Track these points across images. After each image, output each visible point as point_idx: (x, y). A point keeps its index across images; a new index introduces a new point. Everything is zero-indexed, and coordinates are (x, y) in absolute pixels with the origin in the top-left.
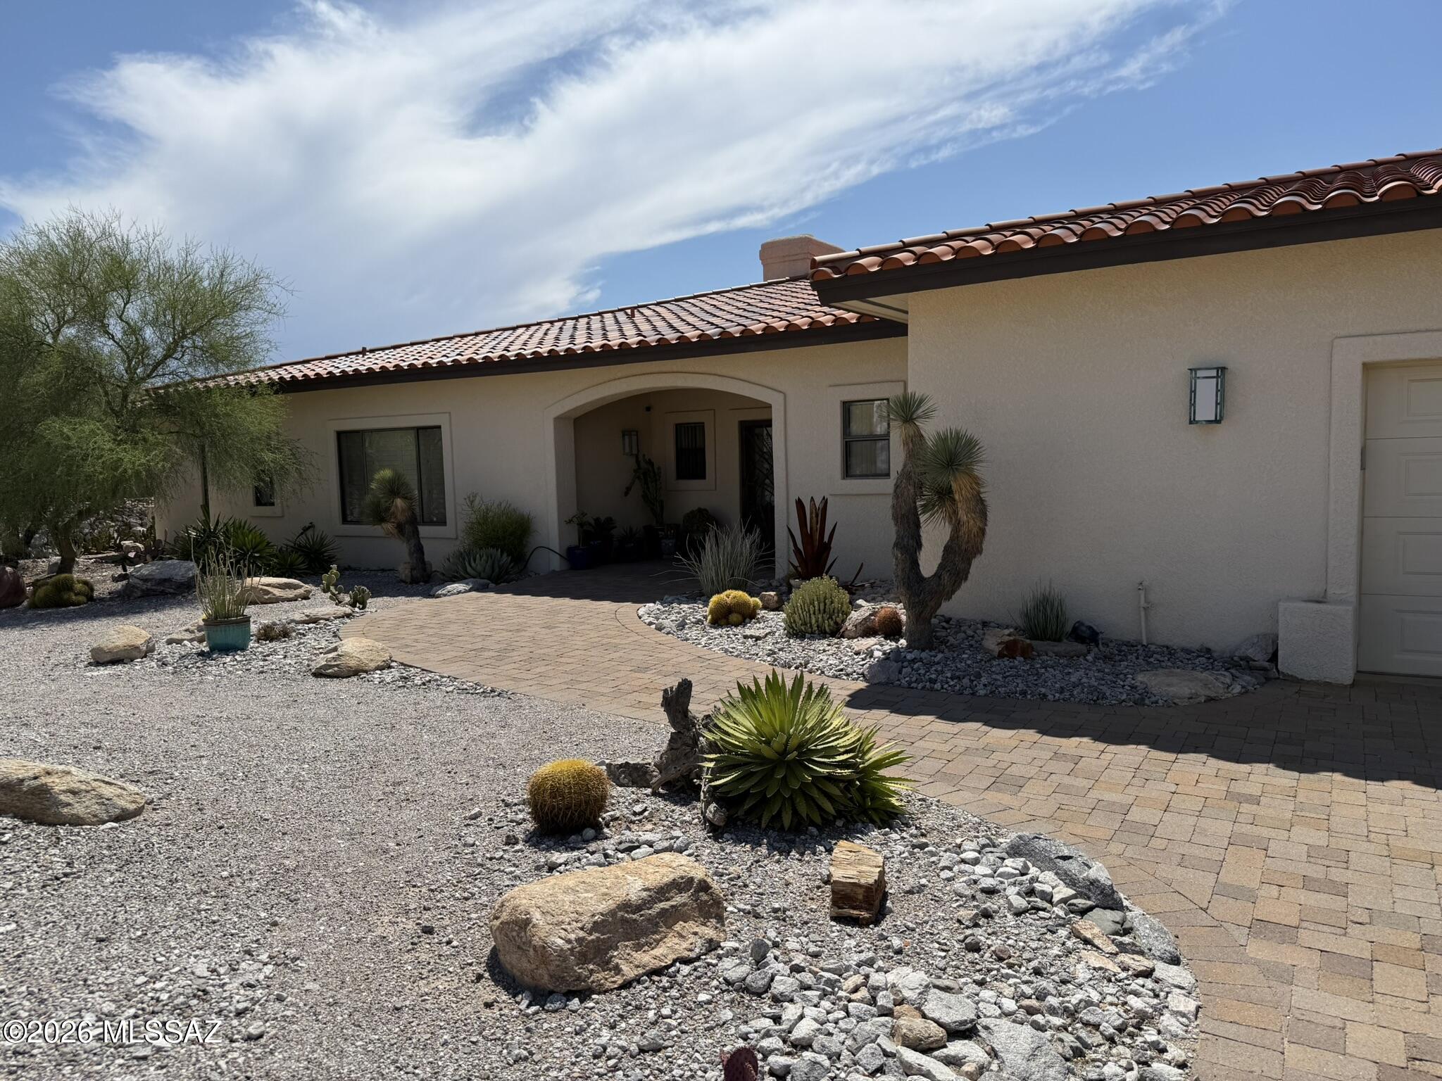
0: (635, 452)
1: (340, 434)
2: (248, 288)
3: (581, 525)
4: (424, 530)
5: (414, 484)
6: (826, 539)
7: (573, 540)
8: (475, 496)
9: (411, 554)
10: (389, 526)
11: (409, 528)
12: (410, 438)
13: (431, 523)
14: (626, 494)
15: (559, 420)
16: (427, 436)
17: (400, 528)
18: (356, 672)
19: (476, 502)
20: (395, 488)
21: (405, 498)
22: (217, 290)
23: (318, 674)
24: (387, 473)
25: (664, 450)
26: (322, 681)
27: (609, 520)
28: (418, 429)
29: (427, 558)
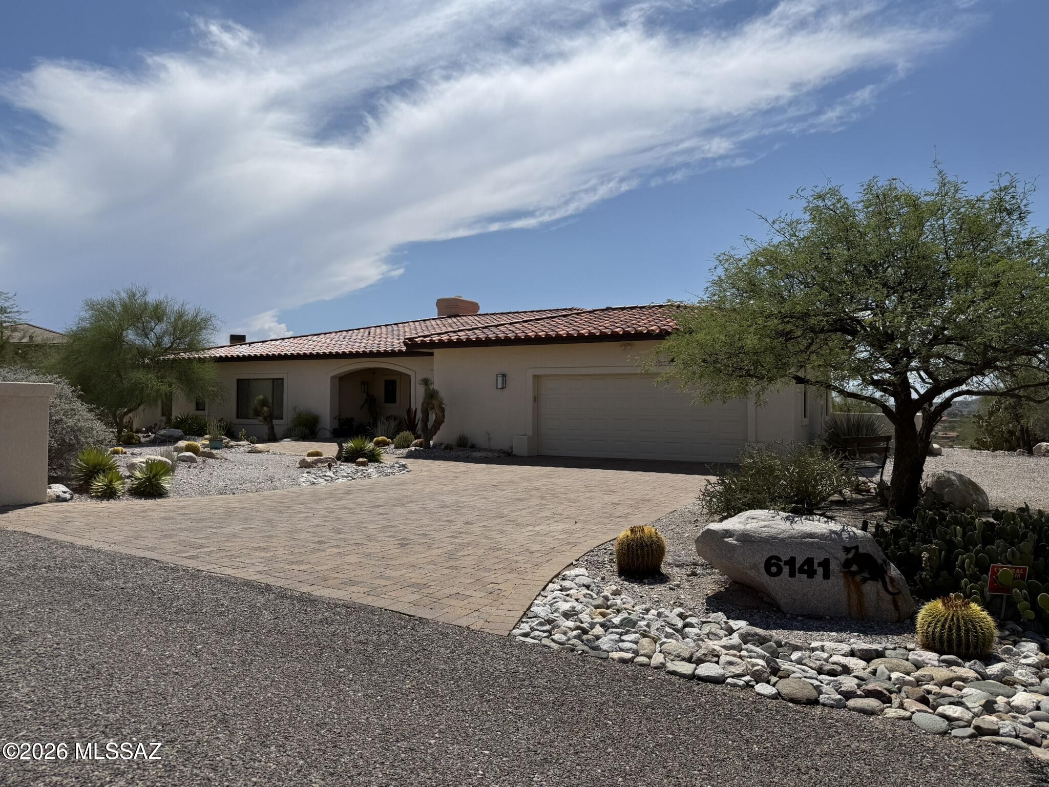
0: (366, 391)
1: (238, 381)
2: (205, 320)
3: (340, 420)
4: (275, 422)
5: (270, 400)
6: (416, 423)
7: (336, 426)
8: (296, 407)
9: (269, 429)
10: (261, 418)
11: (269, 419)
12: (270, 382)
13: (277, 418)
14: (361, 408)
15: (332, 378)
16: (278, 384)
17: (265, 419)
18: (260, 452)
19: (297, 410)
20: (264, 403)
21: (268, 407)
22: (194, 320)
23: (249, 452)
24: (261, 397)
25: (379, 391)
26: (250, 454)
27: (352, 418)
28: (273, 379)
29: (275, 432)
